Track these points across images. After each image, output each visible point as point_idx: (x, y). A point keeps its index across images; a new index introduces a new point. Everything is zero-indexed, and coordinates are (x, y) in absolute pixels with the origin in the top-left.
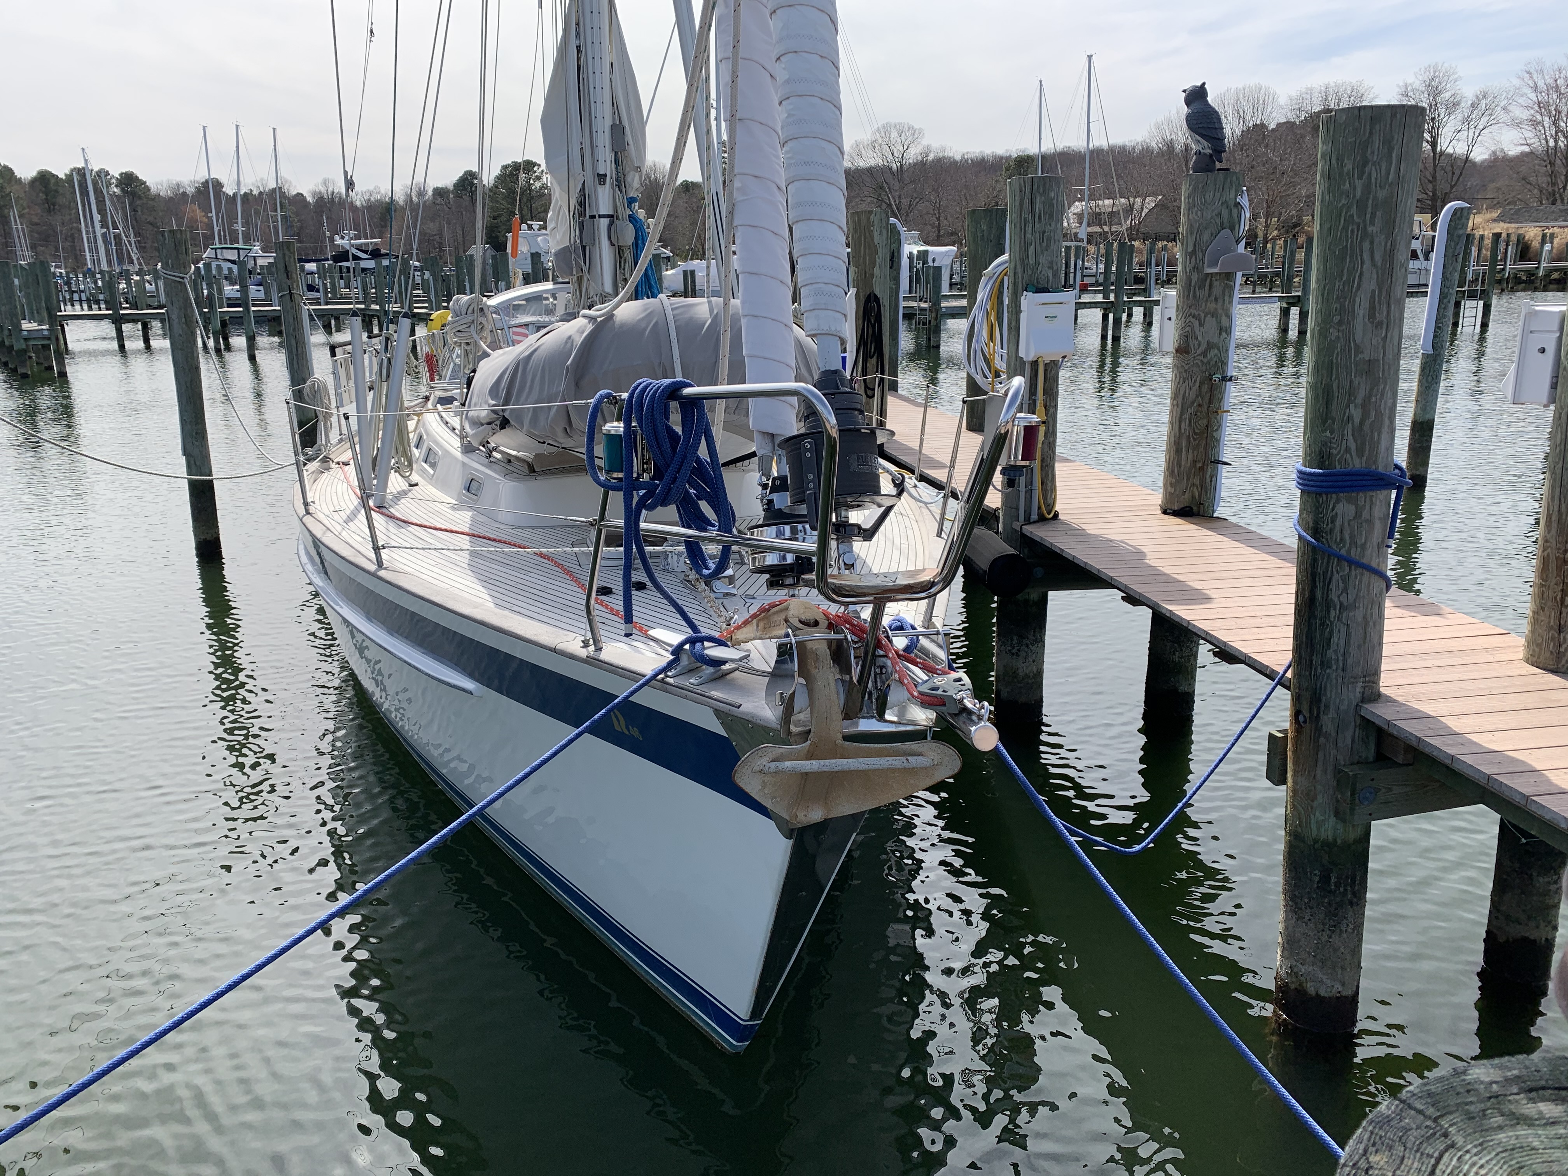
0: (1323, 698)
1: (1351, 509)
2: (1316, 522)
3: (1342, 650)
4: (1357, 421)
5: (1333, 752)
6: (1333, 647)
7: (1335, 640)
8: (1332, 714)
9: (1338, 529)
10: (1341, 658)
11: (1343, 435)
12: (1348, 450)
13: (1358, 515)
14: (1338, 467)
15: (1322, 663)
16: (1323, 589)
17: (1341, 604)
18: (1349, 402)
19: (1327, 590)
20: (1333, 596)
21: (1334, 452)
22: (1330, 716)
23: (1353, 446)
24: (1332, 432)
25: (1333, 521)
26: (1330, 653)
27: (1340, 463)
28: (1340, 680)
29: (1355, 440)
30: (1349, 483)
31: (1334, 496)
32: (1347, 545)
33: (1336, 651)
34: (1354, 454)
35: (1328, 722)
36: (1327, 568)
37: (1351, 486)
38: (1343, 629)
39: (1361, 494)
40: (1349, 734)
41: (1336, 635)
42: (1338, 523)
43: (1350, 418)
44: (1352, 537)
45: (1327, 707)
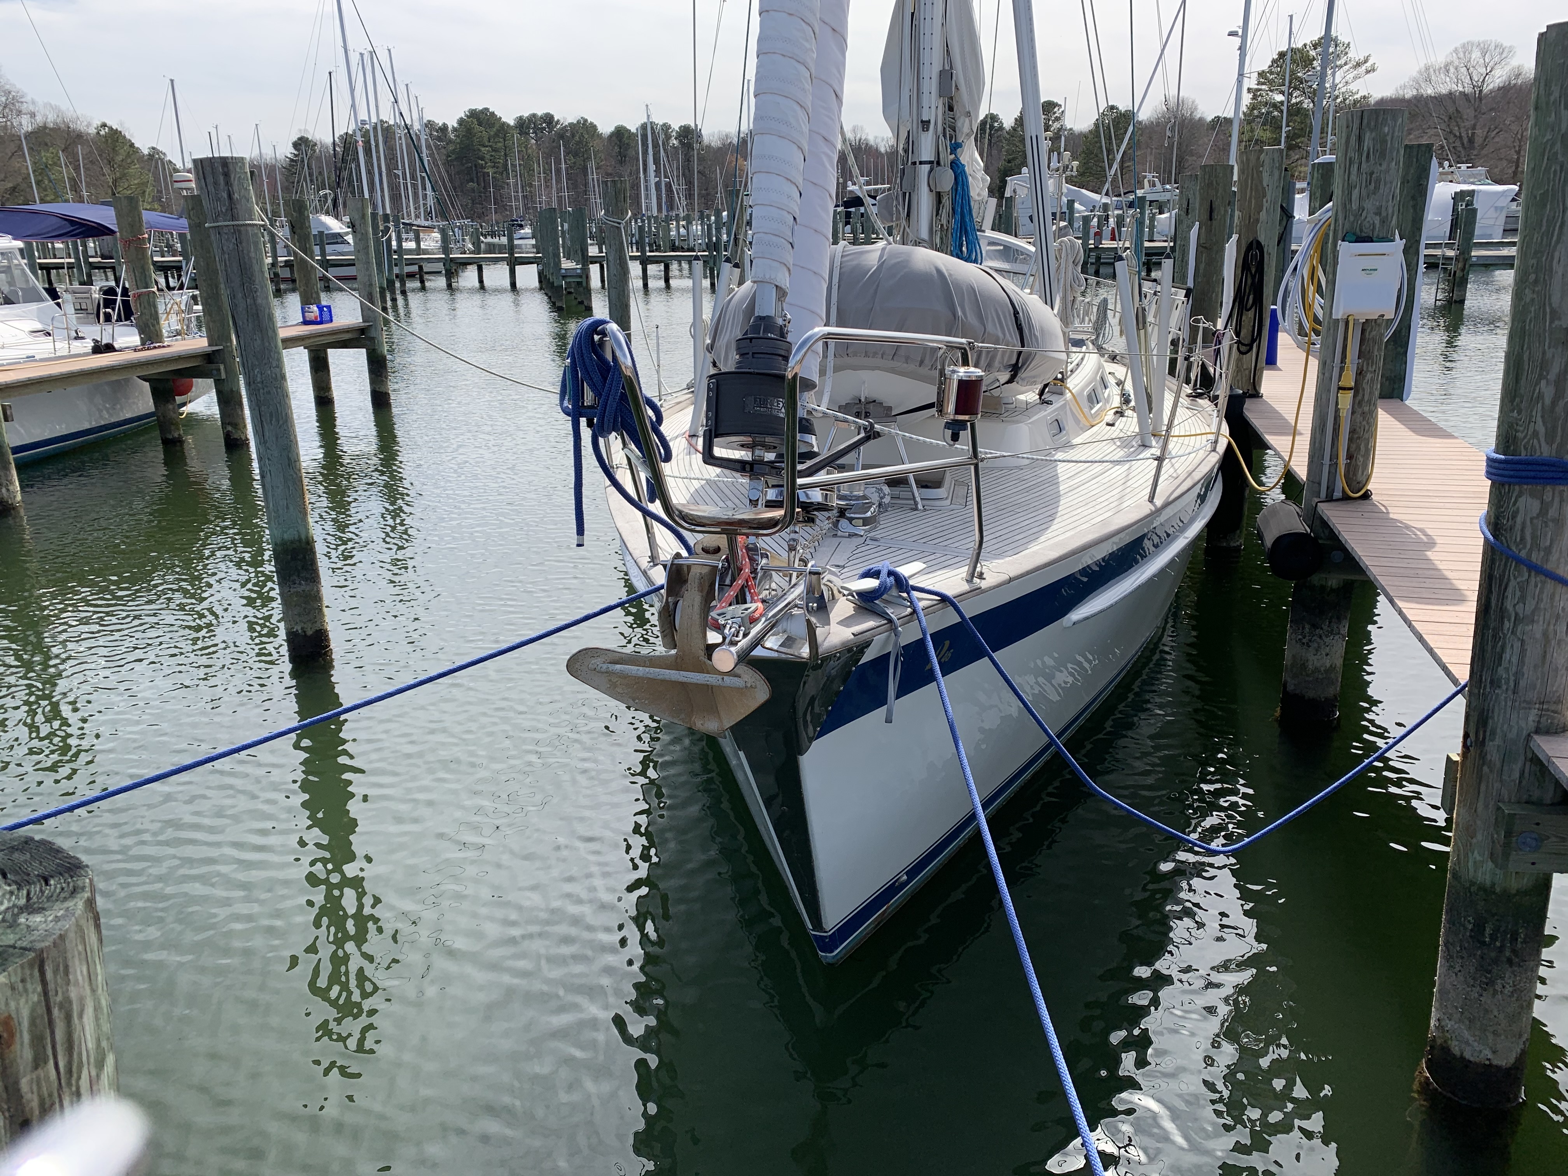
0: (1490, 721)
1: (1535, 506)
2: (1497, 517)
3: (1514, 669)
4: (1548, 401)
5: (1497, 785)
6: (1505, 664)
7: (1507, 656)
8: (1498, 741)
9: (1518, 526)
10: (1512, 678)
11: (1531, 416)
12: (1536, 434)
13: (1544, 511)
14: (1523, 453)
15: (1492, 682)
16: (1499, 595)
17: (1517, 614)
18: (1541, 377)
19: (1502, 597)
20: (1509, 605)
21: (1520, 435)
22: (1496, 743)
23: (1541, 430)
24: (1519, 413)
25: (1514, 517)
26: (1501, 670)
27: (1526, 449)
28: (1509, 703)
29: (1544, 423)
30: (1532, 474)
31: (1517, 487)
32: (1528, 546)
33: (1507, 670)
34: (1542, 440)
35: (1493, 749)
36: (1504, 571)
37: (1534, 478)
38: (1517, 645)
39: (1548, 488)
40: (1517, 768)
41: (1508, 650)
42: (1519, 520)
43: (1540, 396)
44: (1534, 537)
45: (1493, 733)
